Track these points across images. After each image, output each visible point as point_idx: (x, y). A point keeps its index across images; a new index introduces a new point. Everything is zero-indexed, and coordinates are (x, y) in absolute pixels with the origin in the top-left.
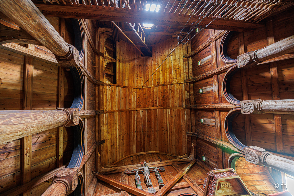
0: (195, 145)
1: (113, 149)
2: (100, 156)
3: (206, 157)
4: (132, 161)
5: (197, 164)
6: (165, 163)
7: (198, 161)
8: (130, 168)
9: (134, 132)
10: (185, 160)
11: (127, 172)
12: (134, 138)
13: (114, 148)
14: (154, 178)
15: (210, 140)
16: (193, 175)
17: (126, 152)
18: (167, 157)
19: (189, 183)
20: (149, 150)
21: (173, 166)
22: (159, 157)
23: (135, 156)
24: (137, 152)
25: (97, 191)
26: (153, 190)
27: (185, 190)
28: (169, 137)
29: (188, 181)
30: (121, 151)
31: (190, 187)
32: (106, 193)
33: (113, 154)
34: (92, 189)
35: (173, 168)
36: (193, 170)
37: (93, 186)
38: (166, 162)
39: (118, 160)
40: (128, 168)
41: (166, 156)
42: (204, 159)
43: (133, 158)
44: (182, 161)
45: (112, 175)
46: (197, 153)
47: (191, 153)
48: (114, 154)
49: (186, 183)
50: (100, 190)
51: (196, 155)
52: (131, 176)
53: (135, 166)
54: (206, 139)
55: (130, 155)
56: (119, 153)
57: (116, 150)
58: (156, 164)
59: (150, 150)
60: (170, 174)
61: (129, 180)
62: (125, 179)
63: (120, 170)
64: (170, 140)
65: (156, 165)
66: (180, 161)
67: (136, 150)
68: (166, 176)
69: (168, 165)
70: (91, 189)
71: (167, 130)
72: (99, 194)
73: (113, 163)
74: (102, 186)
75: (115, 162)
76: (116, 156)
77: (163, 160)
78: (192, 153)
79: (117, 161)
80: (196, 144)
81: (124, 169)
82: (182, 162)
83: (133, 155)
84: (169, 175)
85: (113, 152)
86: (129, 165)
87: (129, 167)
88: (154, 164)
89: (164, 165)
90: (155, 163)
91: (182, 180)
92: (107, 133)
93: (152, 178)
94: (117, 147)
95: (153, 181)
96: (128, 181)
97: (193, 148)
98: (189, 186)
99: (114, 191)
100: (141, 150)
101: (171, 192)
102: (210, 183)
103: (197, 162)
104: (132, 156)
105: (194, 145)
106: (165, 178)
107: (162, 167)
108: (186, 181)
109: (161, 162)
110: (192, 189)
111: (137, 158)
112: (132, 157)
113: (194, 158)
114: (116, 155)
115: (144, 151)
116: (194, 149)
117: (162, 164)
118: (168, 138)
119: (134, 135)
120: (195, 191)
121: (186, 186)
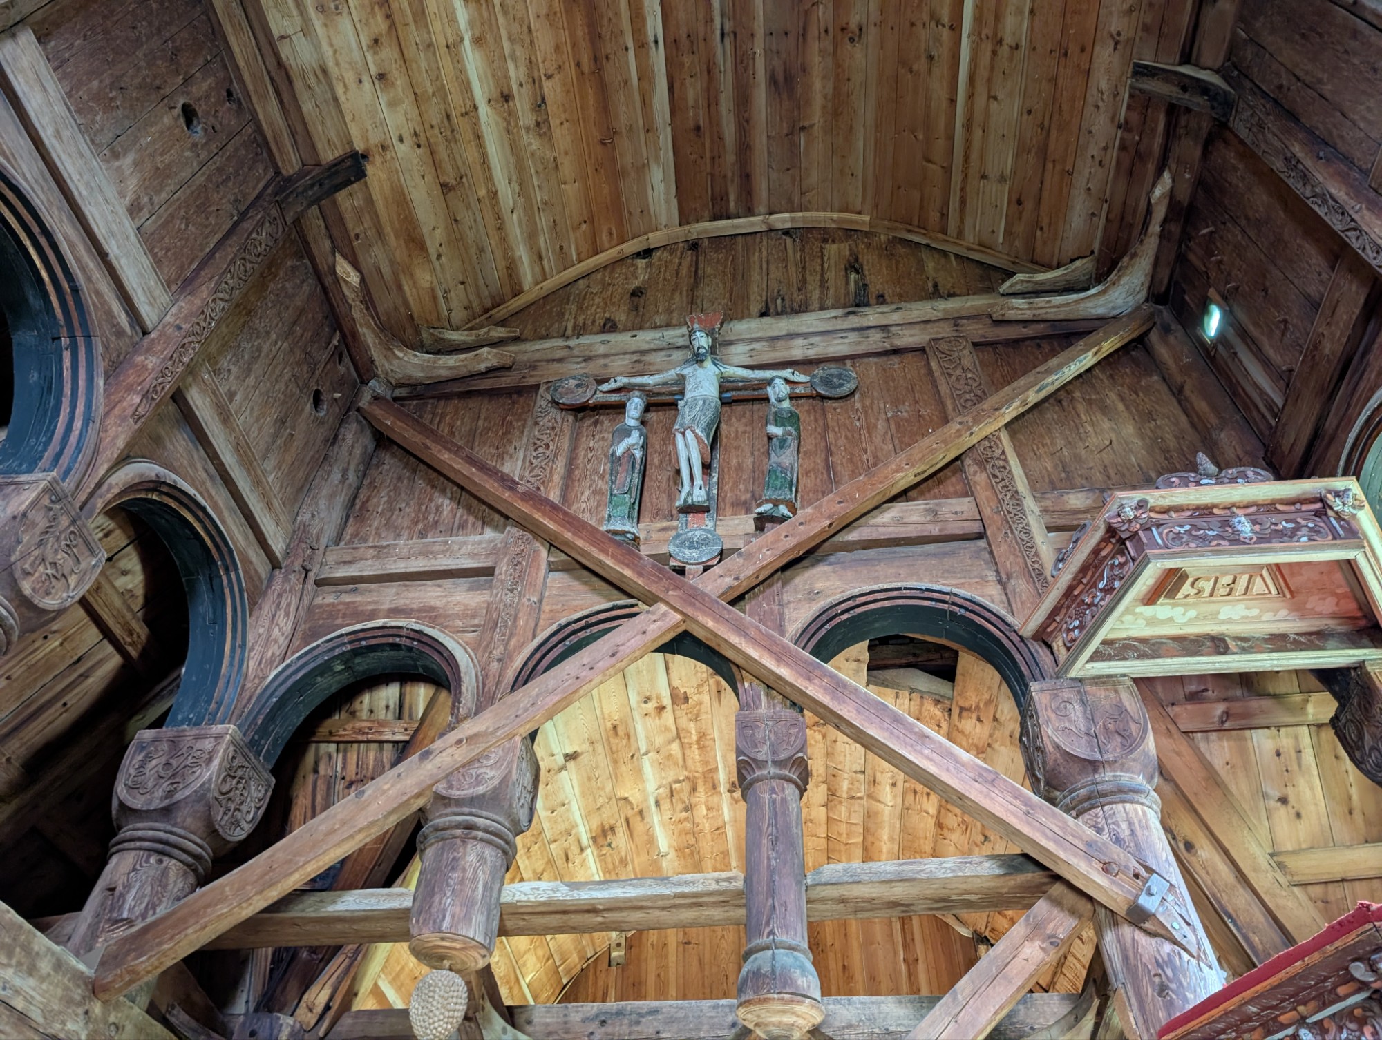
0: (1184, 195)
1: (465, 217)
2: (354, 278)
3: (1228, 315)
4: (637, 293)
5: (1148, 351)
6: (885, 328)
7: (1166, 330)
8: (605, 356)
9: (641, 45)
10: (1052, 314)
11: (570, 391)
12: (646, 103)
13: (468, 207)
14: (747, 450)
15: (1305, 178)
16: (1060, 442)
17: (590, 220)
18: (921, 268)
19: (987, 512)
20: (790, 201)
21: (933, 364)
22: (857, 272)
23: (669, 247)
24: (684, 219)
25: (370, 505)
26: (704, 542)
27: (935, 555)
28: (971, 96)
29: (983, 494)
30: (543, 222)
31: (980, 536)
32: (420, 526)
33: (473, 250)
34: (332, 496)
35: (930, 372)
36: (1081, 408)
37: (336, 476)
38: (896, 317)
39: (526, 287)
40: (587, 359)
41: (925, 255)
42: (1214, 322)
43: (649, 265)
44: (1028, 315)
45: (473, 403)
46: (1181, 259)
47: (1126, 259)
48: (482, 250)
49: (964, 506)
50: (389, 502)
51: (1164, 274)
52: (596, 422)
53: (646, 347)
54: (1278, 164)
55: (630, 247)
56: (532, 236)
57: (498, 216)
58: (805, 335)
59: (796, 199)
60: (881, 425)
61: (573, 450)
62: (547, 446)
63: (534, 368)
64: (968, 126)
65: (800, 342)
66: (1011, 315)
67: (675, 202)
68: (842, 442)
69: (896, 351)
70: (322, 503)
71: (956, 28)
72: (377, 529)
73: (487, 311)
74: (400, 479)
75: (503, 301)
76: (502, 264)
77: (881, 300)
78: (1134, 256)
79: (517, 292)
80: (1200, 183)
81: (560, 360)
82: (1025, 323)
83: (655, 239)
84: (871, 429)
85: (470, 236)
86: (603, 330)
87: (602, 349)
88: (791, 336)
89: (861, 349)
90: (804, 330)
91: (954, 479)
92: (367, 85)
93: (737, 448)
94: (493, 194)
95: (739, 467)
96: (560, 467)
97: (1160, 213)
98: (976, 527)
99: (471, 519)
100: (724, 197)
101: (832, 559)
102: (1097, 568)
103: (1154, 337)
104: (647, 253)
105: (1172, 193)
106: (829, 454)
107: (840, 360)
108: (972, 495)
109: (854, 321)
110: (991, 553)
111: (684, 271)
112: (641, 263)
113: (1144, 294)
114: (499, 254)
115: (750, 212)
116: (1165, 221)
117: (853, 337)
118: (953, 101)
119: (645, 75)
120: (998, 572)
121: (954, 528)
